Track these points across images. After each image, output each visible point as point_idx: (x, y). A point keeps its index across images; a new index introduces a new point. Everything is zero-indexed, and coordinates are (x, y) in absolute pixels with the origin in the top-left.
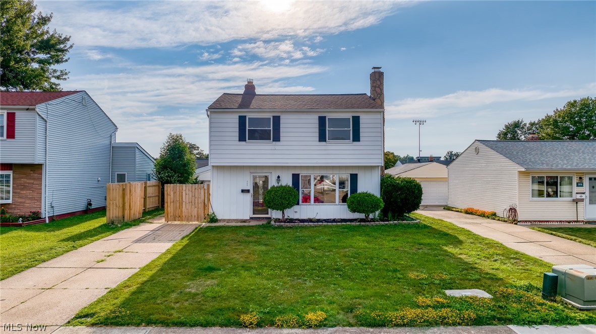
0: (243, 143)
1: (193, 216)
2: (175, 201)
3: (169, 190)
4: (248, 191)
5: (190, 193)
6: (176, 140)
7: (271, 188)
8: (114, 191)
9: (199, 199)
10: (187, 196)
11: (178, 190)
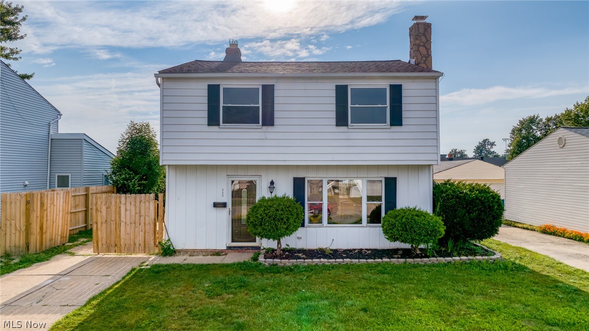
0: (215, 128)
1: (137, 245)
2: (109, 220)
3: (99, 203)
4: (224, 205)
5: (133, 208)
6: (140, 131)
7: (260, 201)
8: (13, 205)
9: (147, 218)
10: (128, 213)
11: (113, 203)
